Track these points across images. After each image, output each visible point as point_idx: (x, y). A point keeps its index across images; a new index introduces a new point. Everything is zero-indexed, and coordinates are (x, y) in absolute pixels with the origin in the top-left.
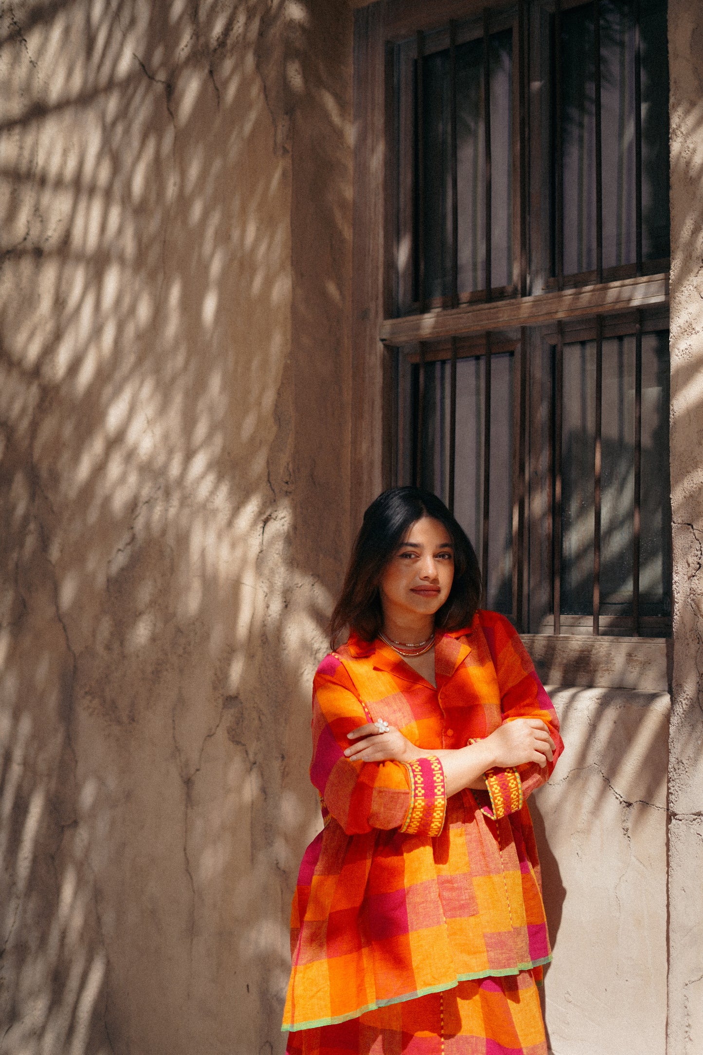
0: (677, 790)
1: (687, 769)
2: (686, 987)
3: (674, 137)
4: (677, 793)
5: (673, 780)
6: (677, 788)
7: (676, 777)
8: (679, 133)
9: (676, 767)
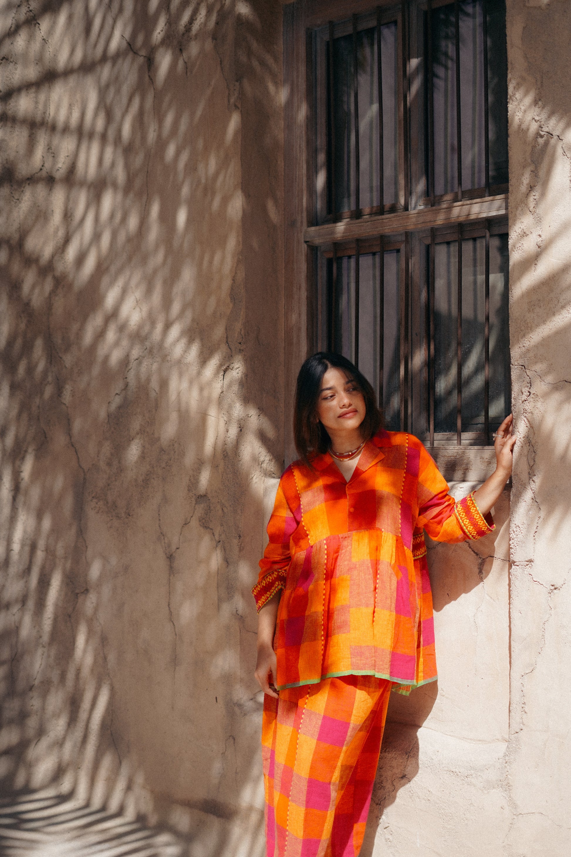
0: (516, 545)
1: (522, 531)
2: (522, 678)
3: (511, 101)
4: (515, 548)
5: (513, 539)
6: (515, 544)
7: (514, 537)
8: (514, 98)
9: (515, 530)
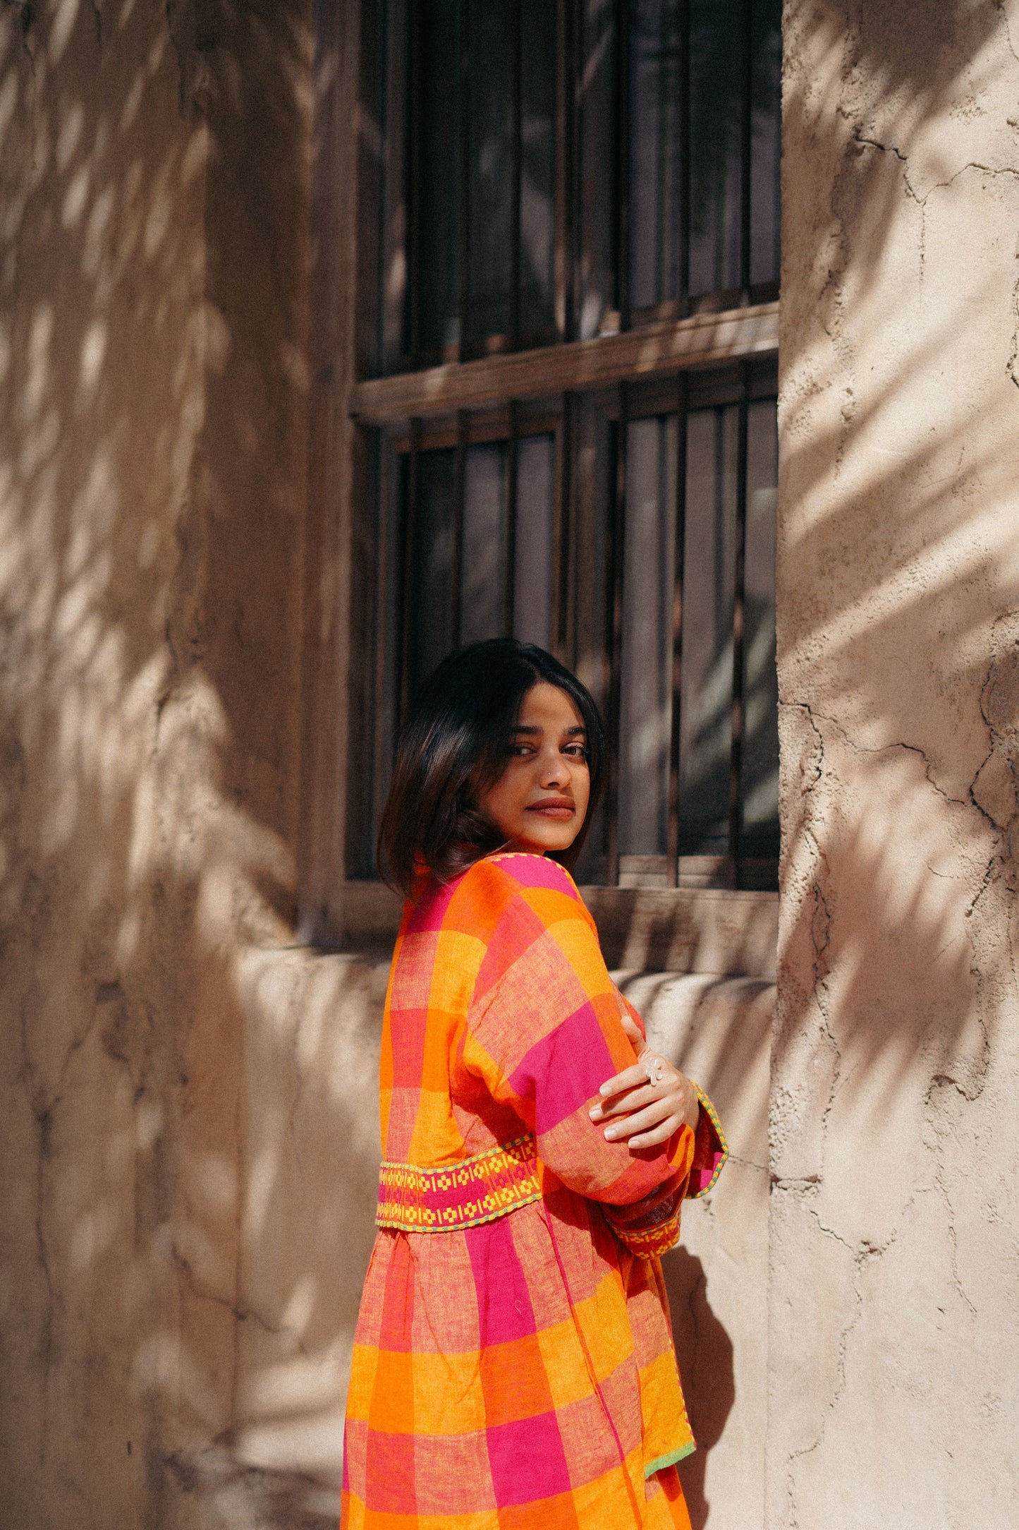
0: (782, 1140)
1: (796, 1107)
2: (790, 1461)
3: (788, 71)
4: (780, 1145)
5: (775, 1124)
6: (779, 1135)
7: (779, 1119)
8: (796, 64)
9: (780, 1102)
